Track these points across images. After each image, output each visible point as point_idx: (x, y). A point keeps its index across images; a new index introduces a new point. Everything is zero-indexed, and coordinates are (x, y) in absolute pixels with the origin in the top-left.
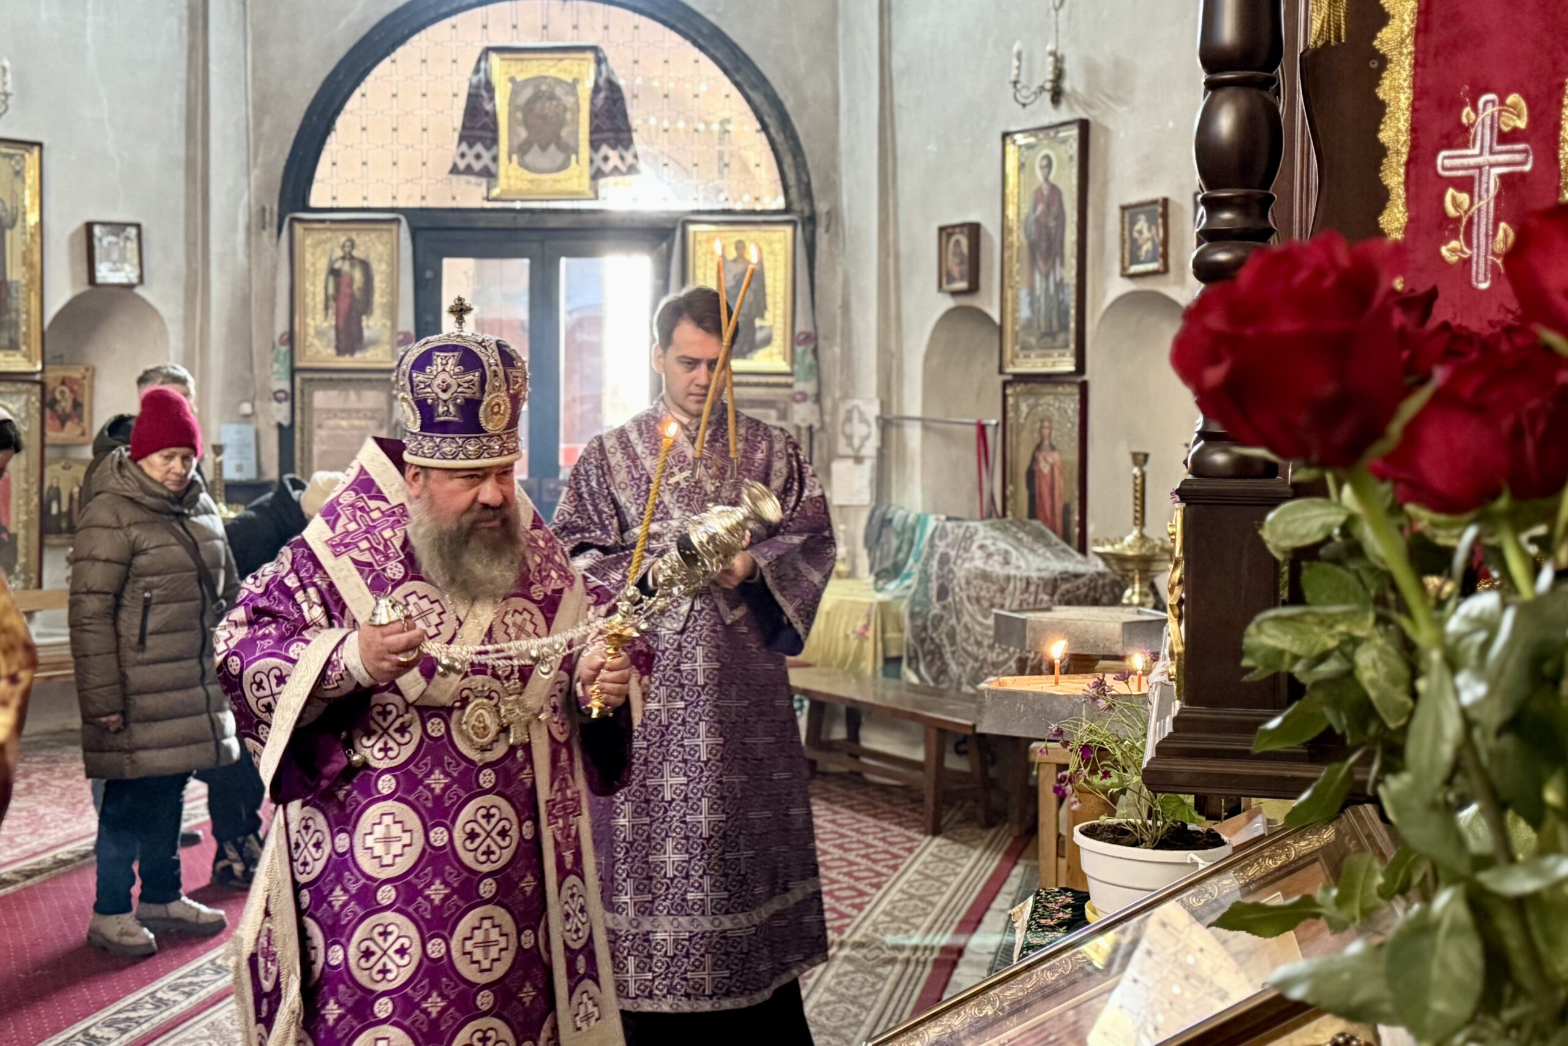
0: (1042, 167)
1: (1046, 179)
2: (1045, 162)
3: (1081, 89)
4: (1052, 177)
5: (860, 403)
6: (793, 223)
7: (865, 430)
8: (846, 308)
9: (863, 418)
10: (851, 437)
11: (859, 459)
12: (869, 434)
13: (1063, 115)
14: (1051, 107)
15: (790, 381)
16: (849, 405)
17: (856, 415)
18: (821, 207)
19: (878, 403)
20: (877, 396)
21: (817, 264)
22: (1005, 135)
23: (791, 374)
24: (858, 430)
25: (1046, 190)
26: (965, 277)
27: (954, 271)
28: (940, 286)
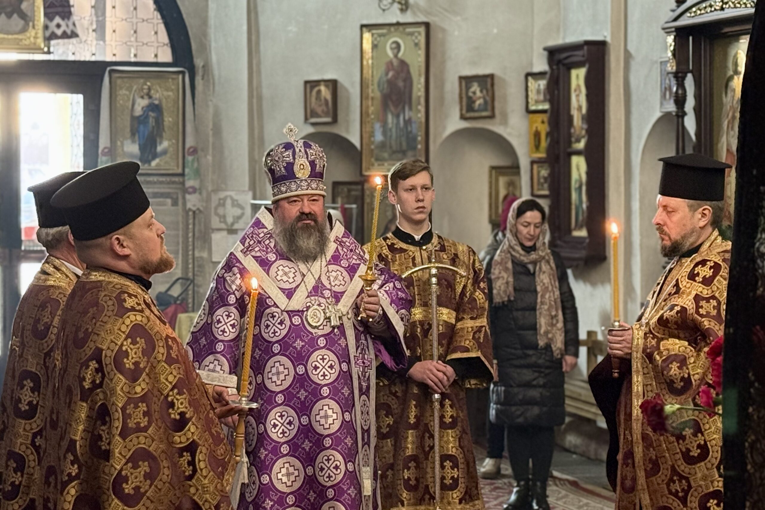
0: (392, 49)
1: (396, 56)
2: (394, 46)
3: (422, 3)
4: (400, 55)
5: (232, 194)
6: (183, 73)
7: (238, 212)
8: (217, 130)
9: (236, 204)
10: (224, 217)
11: (232, 231)
12: (243, 214)
13: (408, 18)
14: (398, 12)
15: (181, 179)
16: (222, 195)
17: (229, 202)
18: (199, 62)
19: (250, 194)
20: (250, 189)
21: (196, 101)
22: (363, 26)
23: (183, 175)
24: (231, 212)
25: (395, 62)
26: (326, 114)
27: (319, 110)
28: (306, 119)
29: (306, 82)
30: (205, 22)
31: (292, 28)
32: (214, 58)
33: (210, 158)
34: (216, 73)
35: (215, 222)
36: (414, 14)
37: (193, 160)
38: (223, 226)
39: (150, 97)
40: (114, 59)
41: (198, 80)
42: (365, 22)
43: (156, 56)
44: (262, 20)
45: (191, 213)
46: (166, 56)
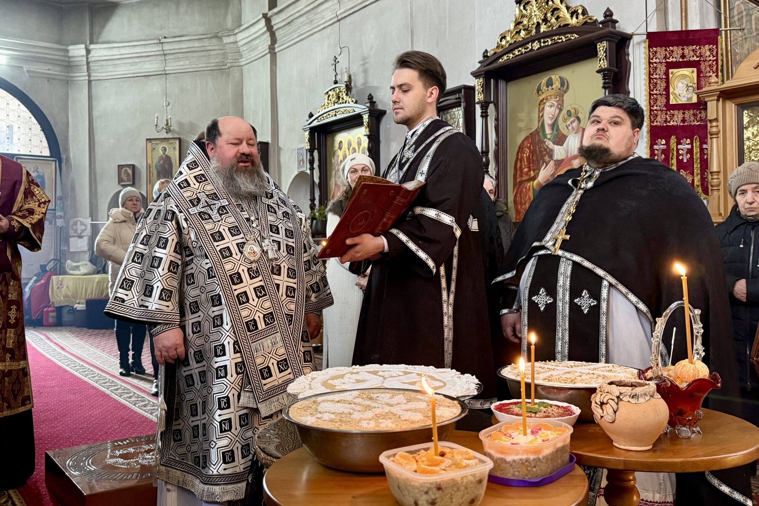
1: (164, 154)
2: (163, 149)
3: (177, 129)
4: (166, 153)
5: (81, 219)
6: (55, 161)
7: (84, 227)
8: (73, 189)
9: (82, 224)
10: (77, 230)
11: (80, 237)
12: (86, 229)
13: (170, 136)
14: (165, 134)
15: (54, 212)
16: (75, 220)
17: (79, 223)
18: (64, 157)
19: (90, 219)
20: (90, 216)
21: (62, 174)
22: (147, 140)
23: (55, 210)
24: (80, 228)
25: (164, 156)
26: (129, 181)
27: (125, 179)
28: (119, 183)
29: (119, 166)
30: (67, 138)
31: (112, 141)
32: (71, 155)
33: (69, 202)
34: (72, 162)
35: (72, 233)
36: (173, 134)
37: (60, 203)
38: (76, 234)
39: (38, 172)
40: (19, 153)
41: (63, 164)
42: (149, 138)
43: (41, 152)
44: (96, 137)
45: (59, 229)
46: (46, 152)
